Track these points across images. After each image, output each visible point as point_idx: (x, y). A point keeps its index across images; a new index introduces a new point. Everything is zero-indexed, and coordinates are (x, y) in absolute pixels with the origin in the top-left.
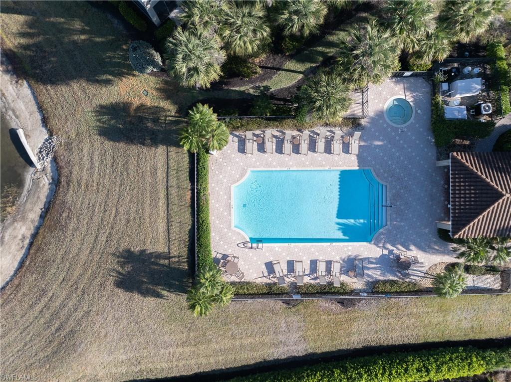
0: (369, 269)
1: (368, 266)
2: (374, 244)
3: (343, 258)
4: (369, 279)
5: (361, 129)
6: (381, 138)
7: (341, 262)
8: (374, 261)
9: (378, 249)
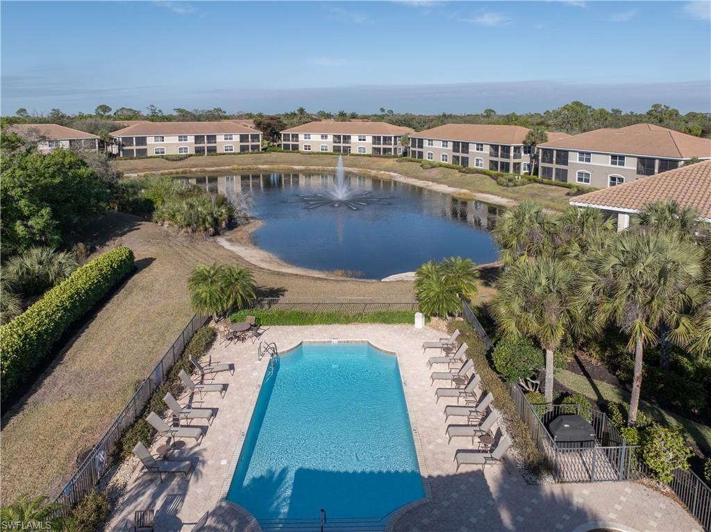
0: (155, 497)
1: (164, 494)
2: (220, 508)
3: (204, 454)
4: (126, 497)
5: (527, 478)
6: (520, 519)
7: (196, 449)
8: (172, 507)
9: (201, 514)
